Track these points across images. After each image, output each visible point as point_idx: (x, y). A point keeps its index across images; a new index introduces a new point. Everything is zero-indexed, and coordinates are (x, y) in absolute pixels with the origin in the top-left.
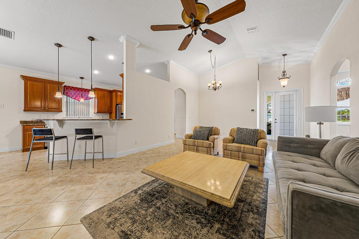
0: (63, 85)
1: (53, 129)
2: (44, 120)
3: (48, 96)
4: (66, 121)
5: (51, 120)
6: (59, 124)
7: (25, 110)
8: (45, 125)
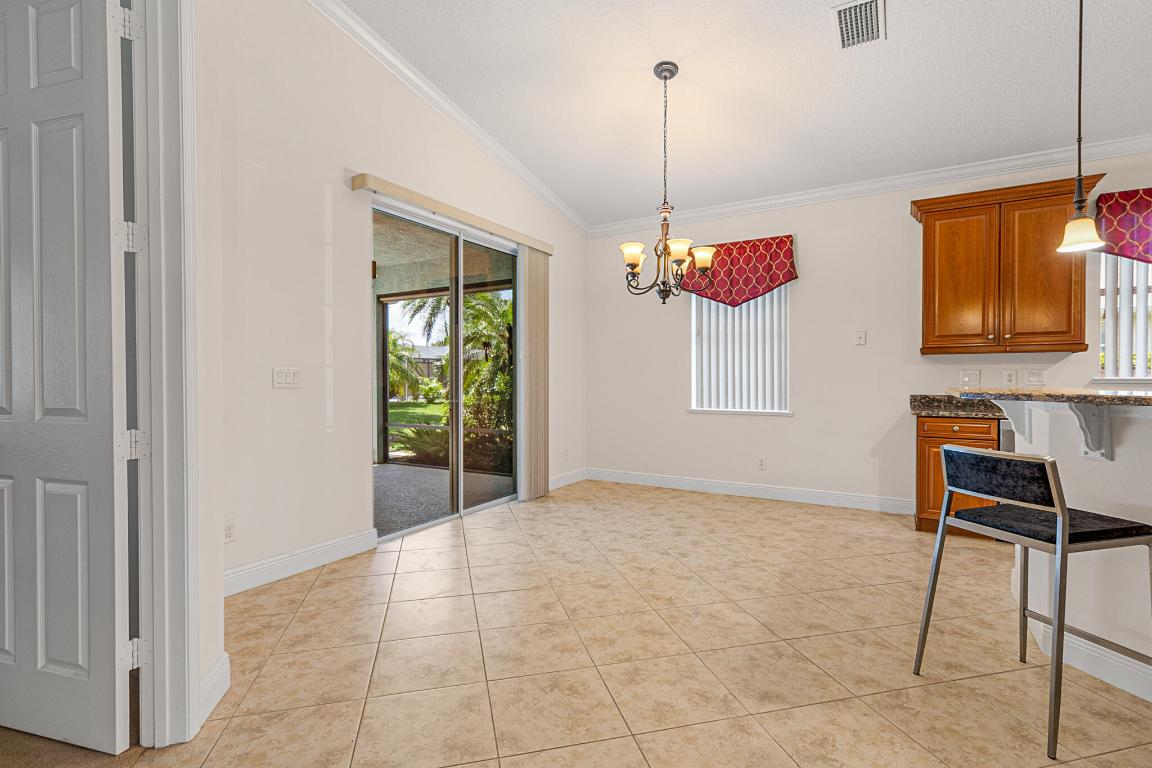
0: (1092, 196)
1: (1054, 465)
2: (1000, 397)
3: (1013, 275)
4: (1138, 412)
5: (1039, 398)
6: (1087, 427)
7: (925, 351)
8: (999, 420)
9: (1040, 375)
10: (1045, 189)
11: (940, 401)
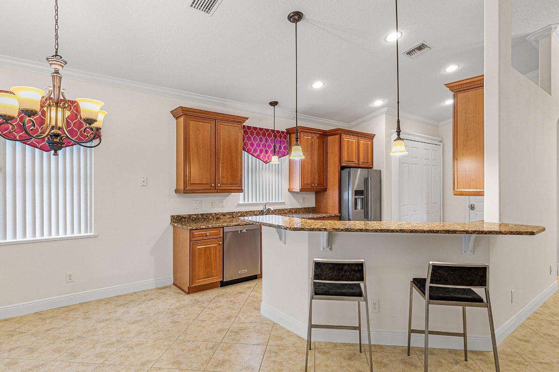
8: (223, 227)
9: (222, 202)
10: (230, 118)
11: (185, 218)
